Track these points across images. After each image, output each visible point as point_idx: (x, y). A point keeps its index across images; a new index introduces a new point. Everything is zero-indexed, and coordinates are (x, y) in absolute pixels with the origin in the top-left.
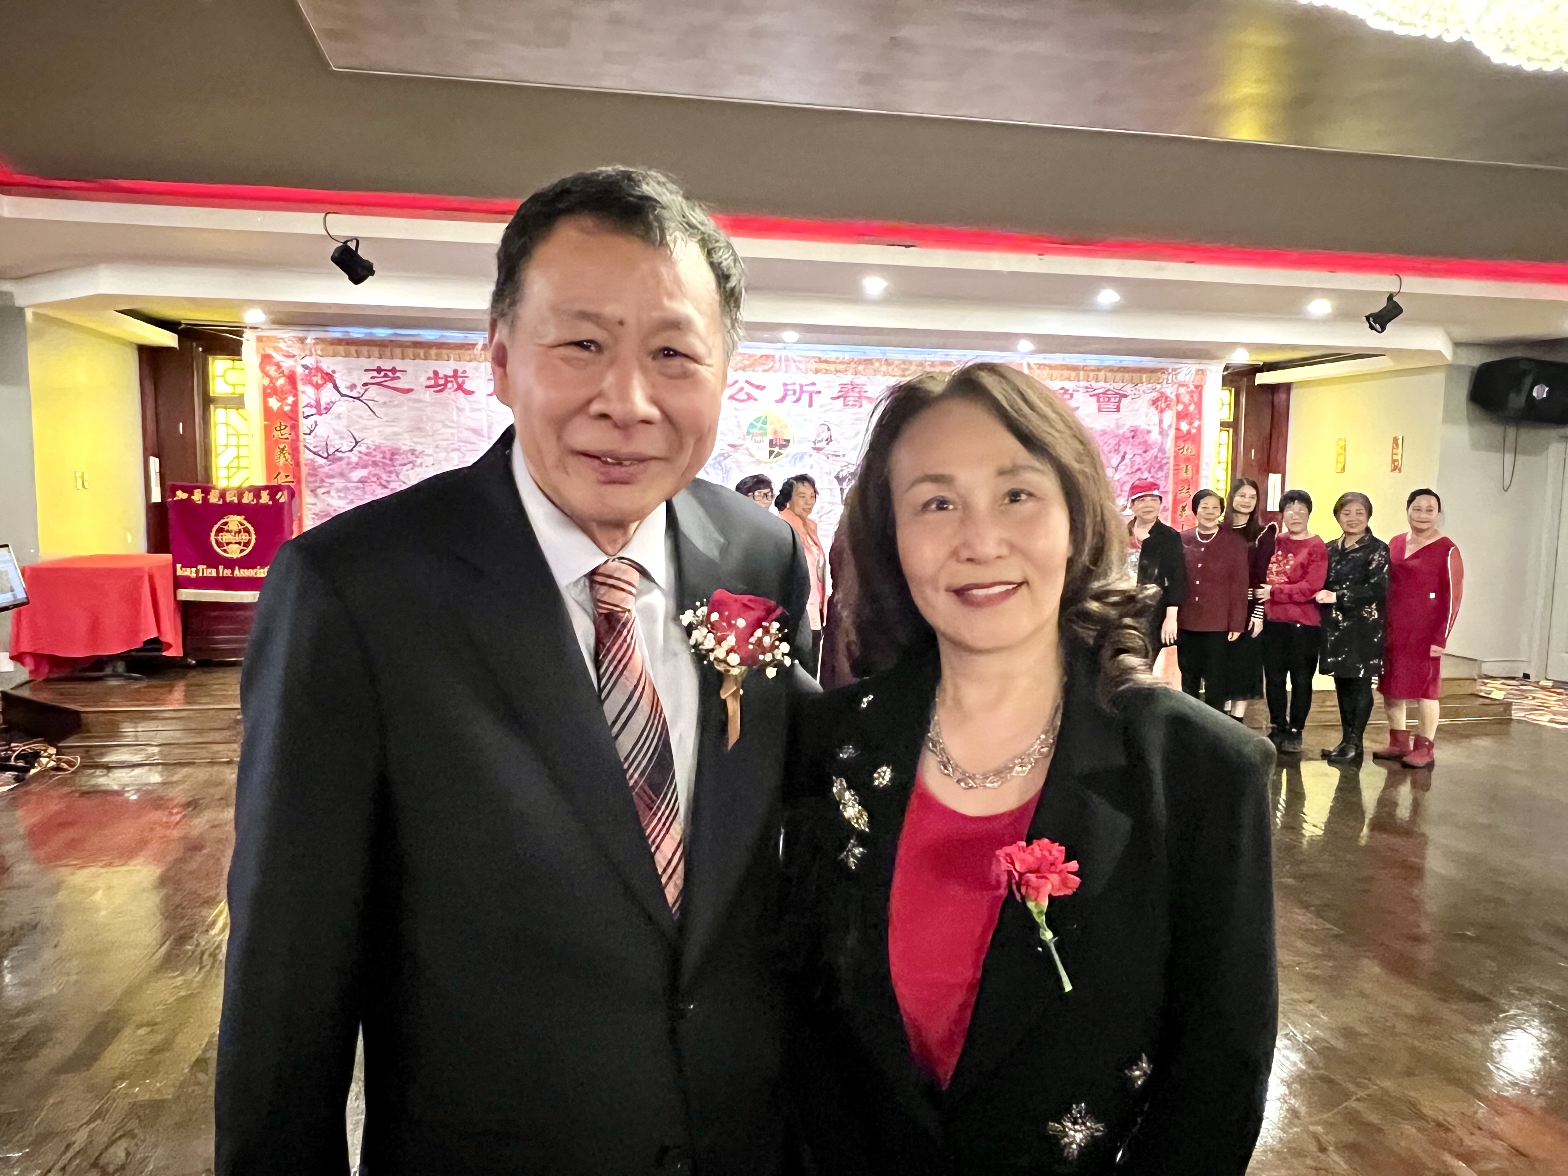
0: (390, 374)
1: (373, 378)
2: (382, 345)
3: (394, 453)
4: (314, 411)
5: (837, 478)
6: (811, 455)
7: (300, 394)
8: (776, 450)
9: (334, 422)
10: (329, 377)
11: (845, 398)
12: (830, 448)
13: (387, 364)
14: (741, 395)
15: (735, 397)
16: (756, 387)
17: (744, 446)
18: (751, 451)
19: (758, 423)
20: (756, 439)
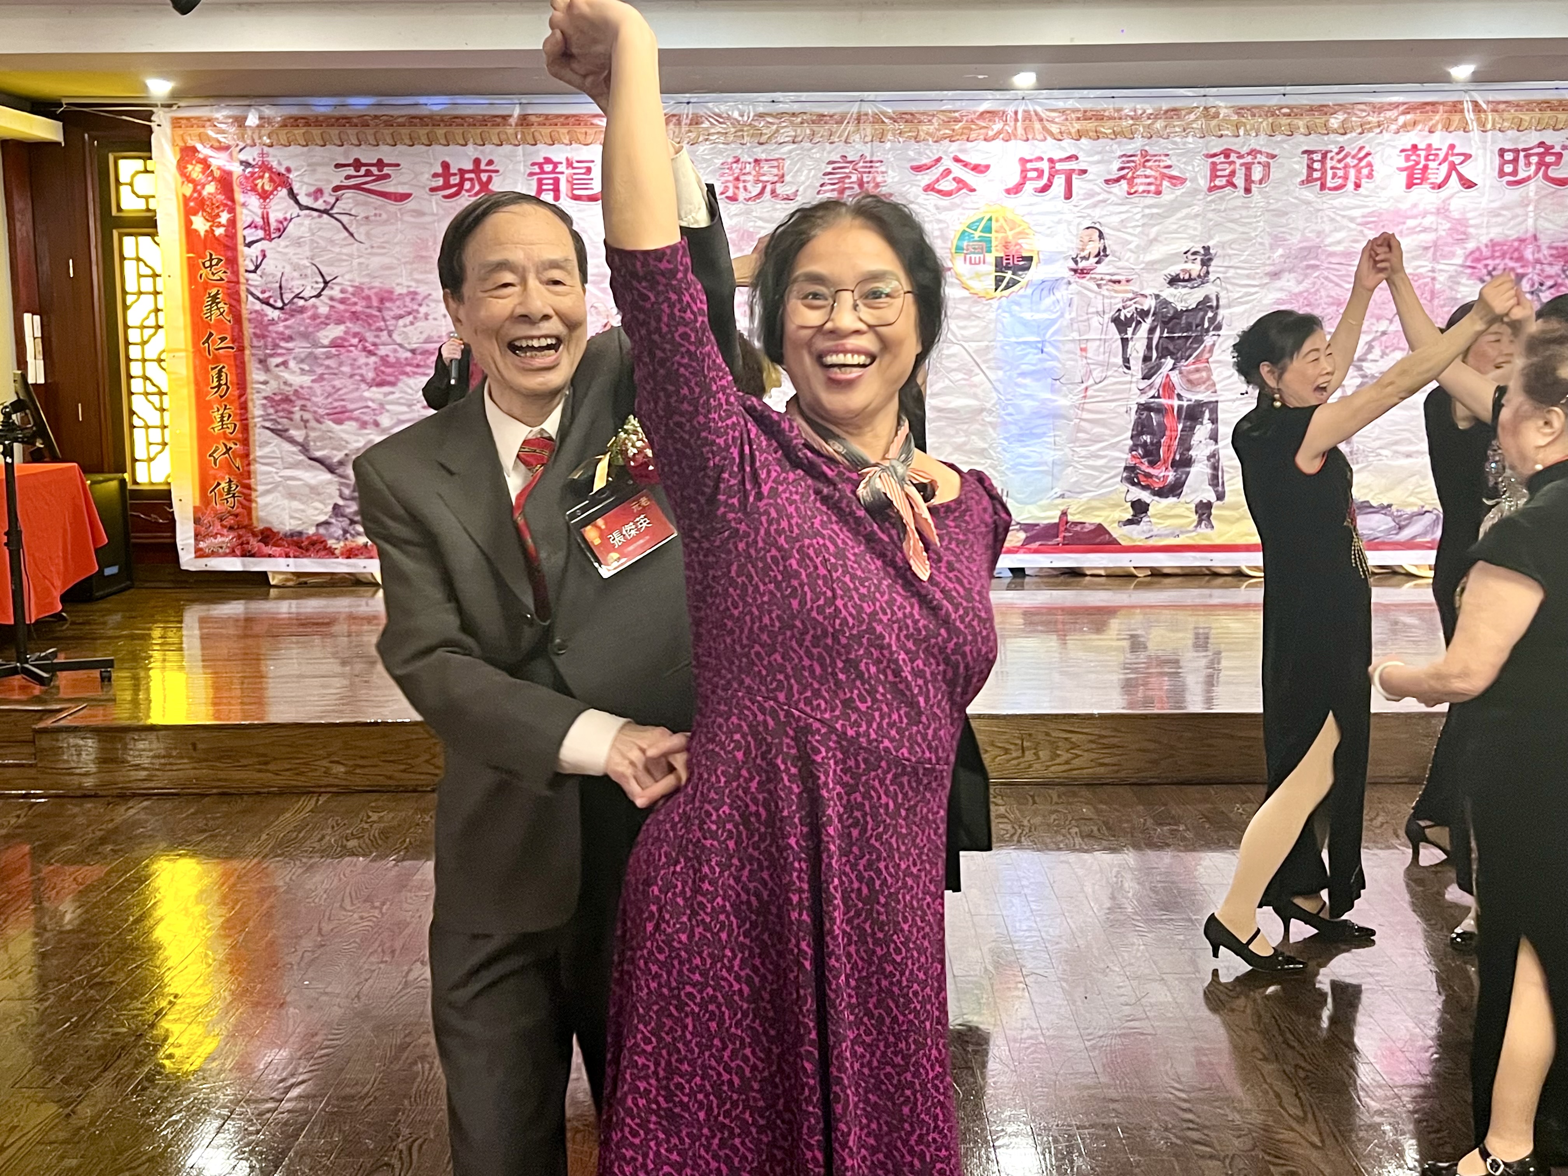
0: (374, 170)
1: (348, 177)
2: (362, 122)
3: (385, 297)
4: (260, 234)
5: (1116, 320)
6: (1069, 283)
7: (238, 209)
8: (1009, 275)
9: (291, 251)
10: (281, 180)
11: (1131, 182)
12: (1102, 269)
13: (368, 155)
14: (946, 183)
15: (936, 186)
16: (972, 167)
17: (952, 270)
18: (964, 279)
19: (976, 230)
20: (971, 257)
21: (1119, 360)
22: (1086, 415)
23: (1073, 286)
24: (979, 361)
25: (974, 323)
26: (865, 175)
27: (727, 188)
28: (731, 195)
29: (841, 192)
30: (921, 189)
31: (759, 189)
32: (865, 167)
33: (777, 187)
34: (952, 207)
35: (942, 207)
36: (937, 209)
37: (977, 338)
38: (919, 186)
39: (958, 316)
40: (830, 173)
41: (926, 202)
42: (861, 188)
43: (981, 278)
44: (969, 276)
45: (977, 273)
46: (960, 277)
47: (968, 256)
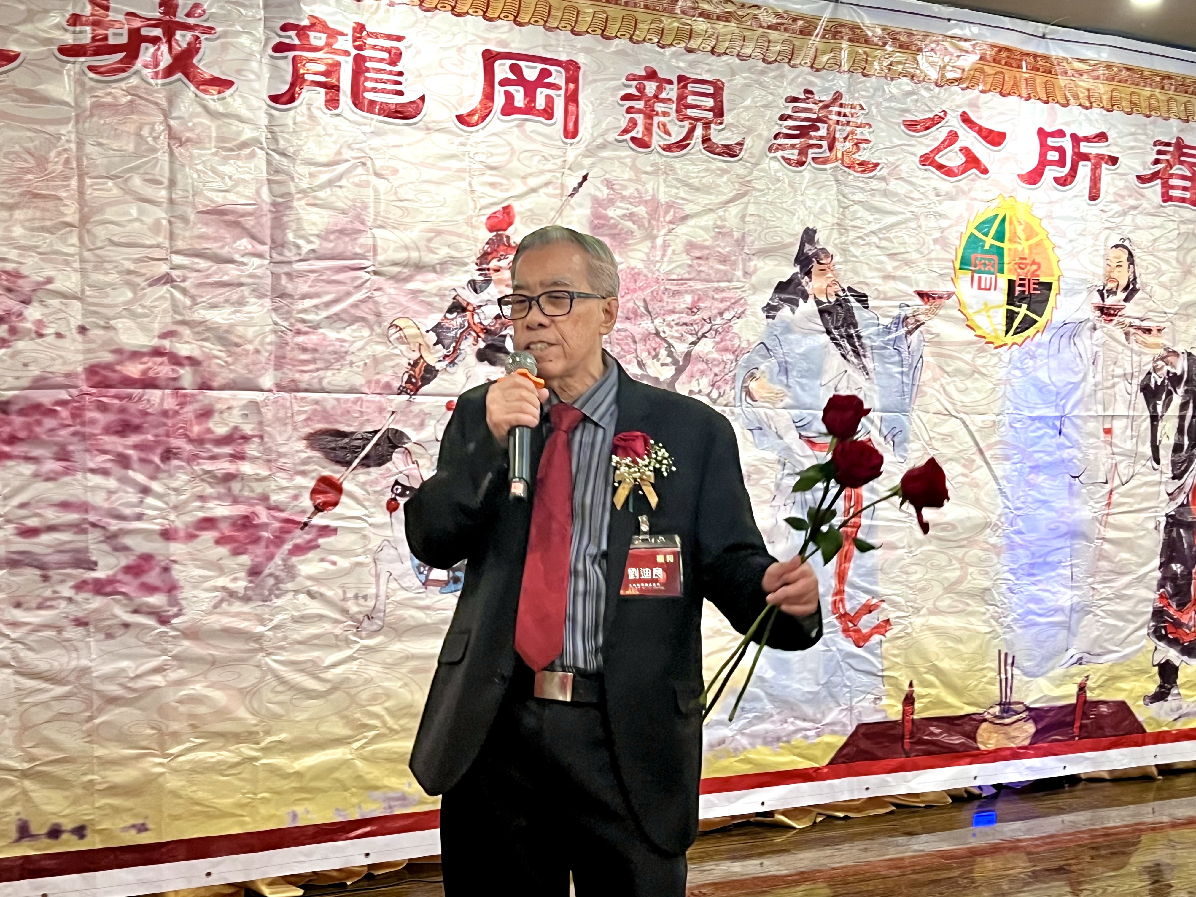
5: (1145, 388)
6: (1095, 329)
8: (1023, 310)
11: (1166, 179)
12: (1131, 309)
14: (950, 154)
15: (936, 158)
16: (984, 134)
17: (954, 297)
18: (969, 312)
19: (986, 235)
20: (980, 278)
21: (1147, 450)
22: (1111, 534)
23: (1098, 333)
24: (982, 445)
25: (978, 384)
26: (839, 127)
27: (634, 123)
28: (640, 136)
29: (803, 152)
30: (917, 160)
31: (685, 131)
32: (839, 114)
33: (712, 131)
34: (957, 194)
35: (943, 193)
36: (938, 195)
37: (982, 409)
38: (914, 154)
39: (958, 372)
40: (789, 117)
41: (923, 183)
42: (831, 148)
43: (990, 313)
44: (976, 308)
45: (986, 304)
46: (965, 308)
47: (976, 276)
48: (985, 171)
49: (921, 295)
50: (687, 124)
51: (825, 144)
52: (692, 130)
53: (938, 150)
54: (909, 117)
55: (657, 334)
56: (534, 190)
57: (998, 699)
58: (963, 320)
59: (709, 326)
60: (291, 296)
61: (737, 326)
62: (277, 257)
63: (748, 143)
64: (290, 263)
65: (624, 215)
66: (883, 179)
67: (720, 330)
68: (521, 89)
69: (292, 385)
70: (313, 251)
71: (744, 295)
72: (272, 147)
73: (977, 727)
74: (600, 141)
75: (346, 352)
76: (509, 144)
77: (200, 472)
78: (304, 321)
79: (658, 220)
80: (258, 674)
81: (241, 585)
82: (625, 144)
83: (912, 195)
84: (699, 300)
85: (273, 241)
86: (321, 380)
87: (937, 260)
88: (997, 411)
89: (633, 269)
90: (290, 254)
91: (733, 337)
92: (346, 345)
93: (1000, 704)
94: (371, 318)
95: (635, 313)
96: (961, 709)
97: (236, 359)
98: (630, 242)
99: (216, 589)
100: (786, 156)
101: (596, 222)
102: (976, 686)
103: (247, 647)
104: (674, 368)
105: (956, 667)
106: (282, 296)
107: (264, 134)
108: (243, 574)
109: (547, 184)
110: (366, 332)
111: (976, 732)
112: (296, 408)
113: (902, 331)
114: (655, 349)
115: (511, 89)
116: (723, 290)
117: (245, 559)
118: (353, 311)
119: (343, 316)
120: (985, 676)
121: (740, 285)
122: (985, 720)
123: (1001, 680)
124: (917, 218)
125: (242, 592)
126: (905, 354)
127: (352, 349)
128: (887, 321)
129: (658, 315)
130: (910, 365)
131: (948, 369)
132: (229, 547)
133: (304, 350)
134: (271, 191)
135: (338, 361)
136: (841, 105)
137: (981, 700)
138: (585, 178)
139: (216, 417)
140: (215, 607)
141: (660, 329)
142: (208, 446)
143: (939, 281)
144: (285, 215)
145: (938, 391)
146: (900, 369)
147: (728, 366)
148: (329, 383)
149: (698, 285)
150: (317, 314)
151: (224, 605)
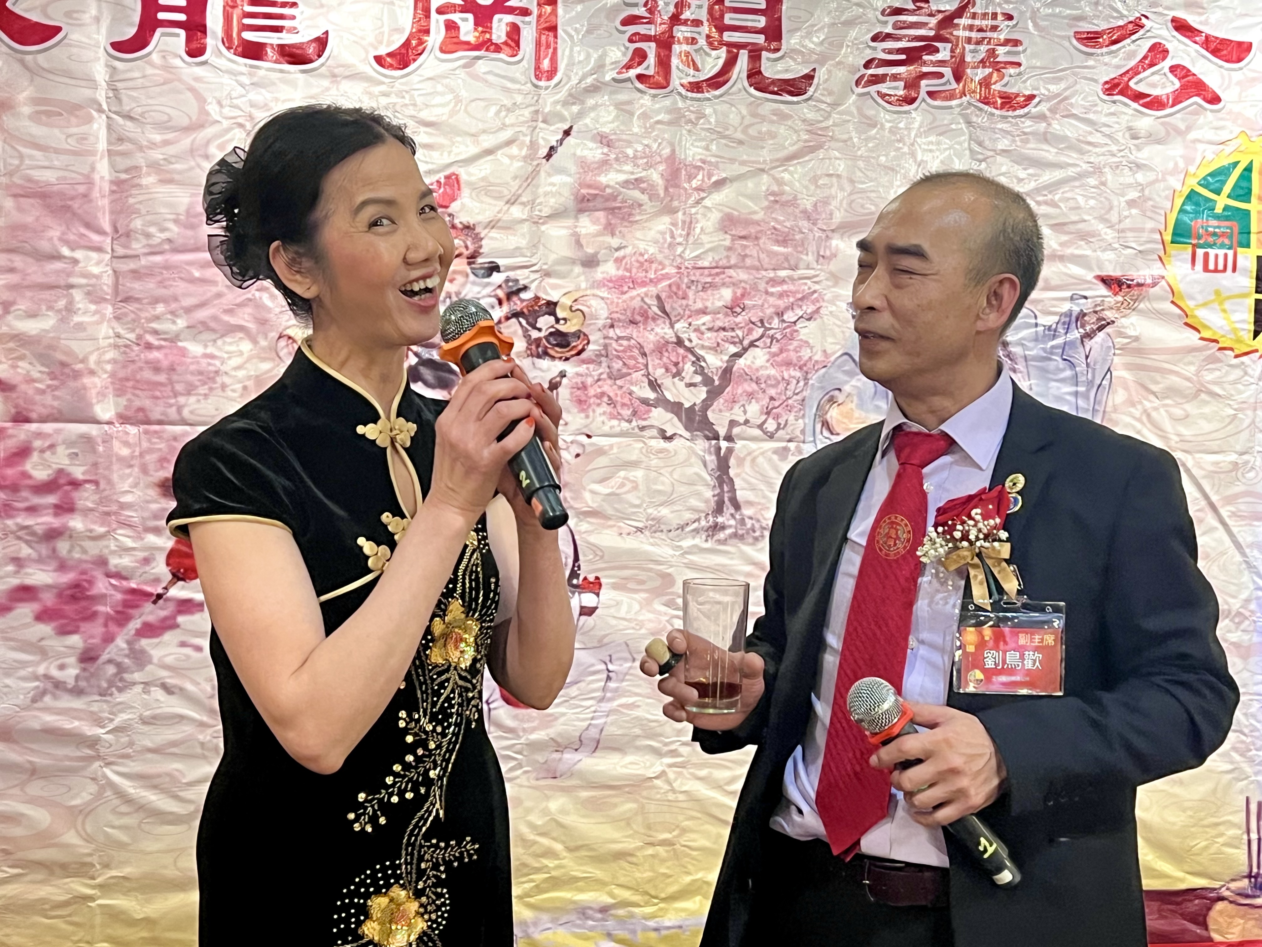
14: (1156, 78)
15: (1132, 84)
16: (1213, 46)
17: (1163, 283)
18: (1188, 305)
19: (1218, 192)
20: (1206, 255)
24: (1214, 498)
25: (1207, 410)
26: (968, 47)
27: (640, 56)
28: (651, 72)
29: (912, 84)
30: (1099, 88)
31: (721, 62)
32: (971, 28)
33: (763, 60)
34: (1168, 133)
35: (1143, 133)
36: (1135, 137)
37: (1214, 445)
38: (1096, 81)
39: (1172, 392)
40: (888, 37)
41: (1111, 120)
42: (958, 76)
43: (1227, 306)
44: (1200, 299)
45: (1217, 293)
46: (1182, 298)
47: (1200, 252)
48: (1215, 99)
49: (1106, 281)
50: (723, 53)
51: (947, 71)
52: (731, 62)
53: (1134, 72)
54: (1086, 27)
55: (679, 342)
56: (489, 152)
57: (1245, 870)
58: (1180, 317)
59: (761, 331)
60: (138, 300)
61: (806, 331)
62: (120, 251)
63: (821, 75)
64: (137, 256)
65: (627, 182)
66: (1042, 117)
67: (778, 336)
68: (470, 16)
69: (141, 415)
70: (169, 241)
71: (817, 287)
72: (113, 109)
73: (1209, 909)
74: (589, 80)
75: (217, 372)
76: (452, 91)
77: (14, 528)
78: (155, 332)
79: (677, 186)
80: (93, 788)
81: (71, 673)
82: (629, 85)
83: (1090, 139)
84: (743, 295)
85: (116, 230)
86: (179, 409)
87: (1131, 230)
88: (1238, 448)
89: (642, 255)
90: (137, 246)
91: (800, 347)
92: (217, 363)
93: (1250, 876)
94: (251, 326)
95: (645, 315)
96: (1182, 880)
97: (63, 383)
98: (638, 218)
99: (36, 678)
100: (885, 91)
101: (584, 191)
102: (1206, 848)
103: (79, 754)
104: (705, 389)
105: (1172, 819)
106: (127, 300)
107: (103, 94)
108: (72, 660)
109: (509, 143)
110: (246, 346)
111: (1205, 916)
112: (145, 445)
113: (1075, 334)
114: (676, 364)
115: (456, 17)
116: (783, 281)
117: (75, 640)
118: (226, 318)
119: (212, 324)
120: (1221, 835)
121: (811, 272)
122: (1222, 899)
123: (1249, 842)
124: (1097, 170)
125: (71, 683)
126: (1081, 368)
127: (223, 368)
128: (1051, 320)
129: (680, 317)
130: (1090, 383)
131: (1154, 388)
132: (53, 624)
133: (157, 369)
134: (112, 165)
135: (205, 383)
136: (974, 16)
137: (1214, 868)
138: (567, 133)
139: (35, 457)
140: (34, 700)
141: (684, 336)
142: (25, 494)
143: (1139, 262)
144: (131, 195)
145: (1139, 420)
146: (1074, 389)
147: (792, 386)
148: (191, 412)
149: (742, 275)
150: (174, 322)
151: (47, 699)
